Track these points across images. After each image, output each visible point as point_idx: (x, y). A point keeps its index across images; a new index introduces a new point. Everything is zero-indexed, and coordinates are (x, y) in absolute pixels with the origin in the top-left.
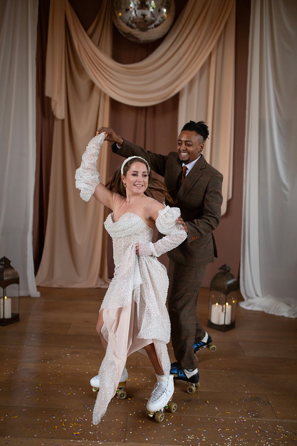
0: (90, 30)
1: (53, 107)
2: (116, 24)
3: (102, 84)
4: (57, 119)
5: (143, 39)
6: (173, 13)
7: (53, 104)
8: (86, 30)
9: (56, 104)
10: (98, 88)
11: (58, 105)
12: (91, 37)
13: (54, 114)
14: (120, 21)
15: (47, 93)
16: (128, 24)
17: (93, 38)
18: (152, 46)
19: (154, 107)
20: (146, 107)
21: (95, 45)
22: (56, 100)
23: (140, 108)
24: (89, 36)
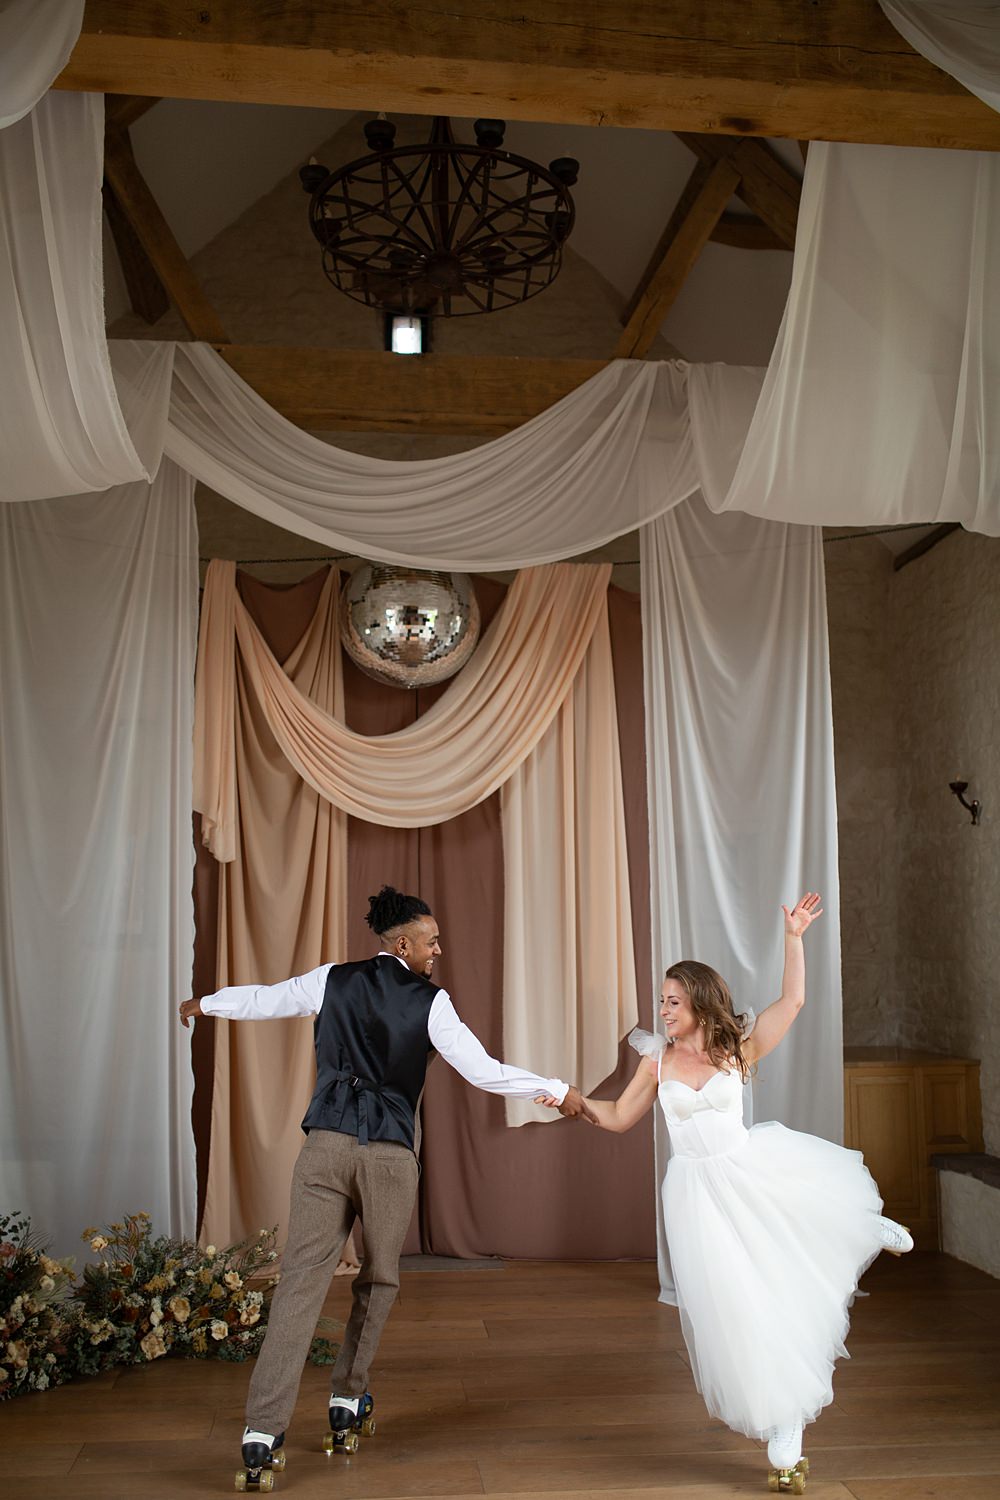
0: (292, 663)
1: (206, 836)
2: (351, 652)
3: (318, 779)
5: (411, 682)
6: (475, 625)
7: (207, 828)
8: (282, 664)
9: (212, 830)
10: (311, 789)
11: (219, 831)
12: (293, 677)
13: (211, 851)
14: (362, 646)
16: (377, 652)
17: (299, 679)
18: (428, 696)
19: (436, 829)
20: (419, 829)
21: (304, 696)
22: (214, 819)
23: (407, 831)
24: (288, 675)
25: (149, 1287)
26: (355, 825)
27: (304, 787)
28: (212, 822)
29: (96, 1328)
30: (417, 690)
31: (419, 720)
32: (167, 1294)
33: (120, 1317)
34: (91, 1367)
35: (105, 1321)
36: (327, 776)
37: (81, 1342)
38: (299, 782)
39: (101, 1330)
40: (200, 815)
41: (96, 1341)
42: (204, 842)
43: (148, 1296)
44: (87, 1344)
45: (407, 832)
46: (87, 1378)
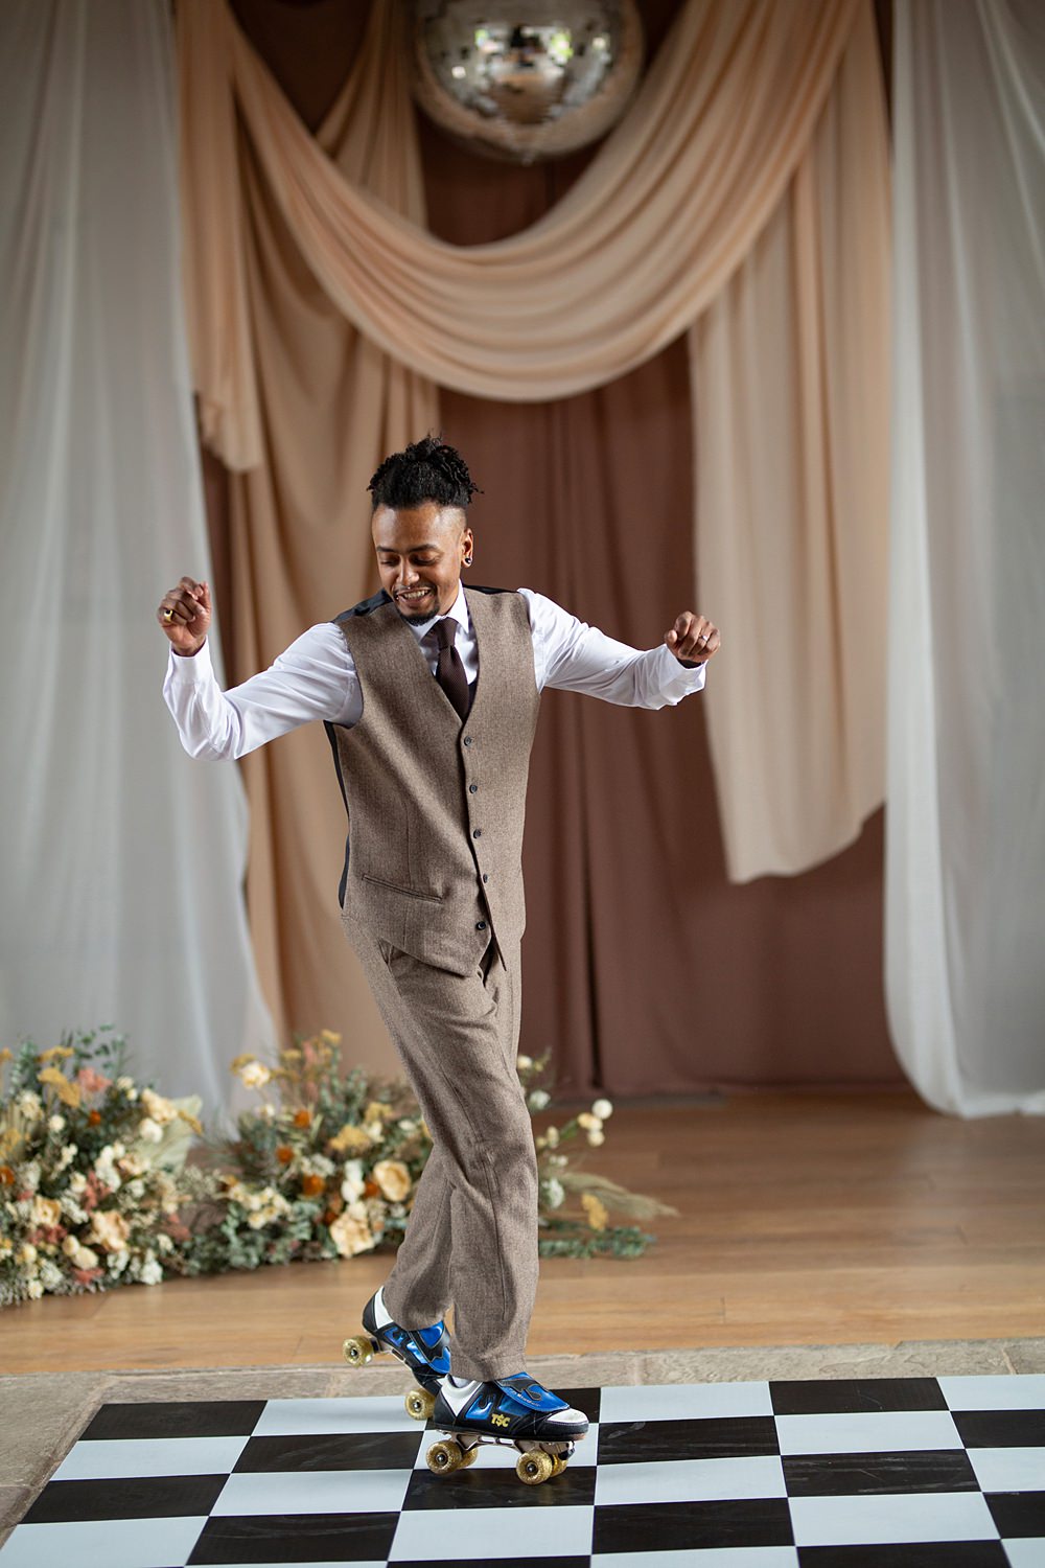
0: (330, 130)
10: (374, 346)
16: (470, 105)
24: (325, 151)
25: (338, 1144)
29: (255, 1202)
32: (371, 1157)
33: (295, 1189)
34: (248, 1256)
35: (269, 1192)
37: (234, 1223)
38: (354, 337)
39: (264, 1205)
41: (257, 1222)
43: (338, 1159)
44: (243, 1228)
46: (242, 1271)
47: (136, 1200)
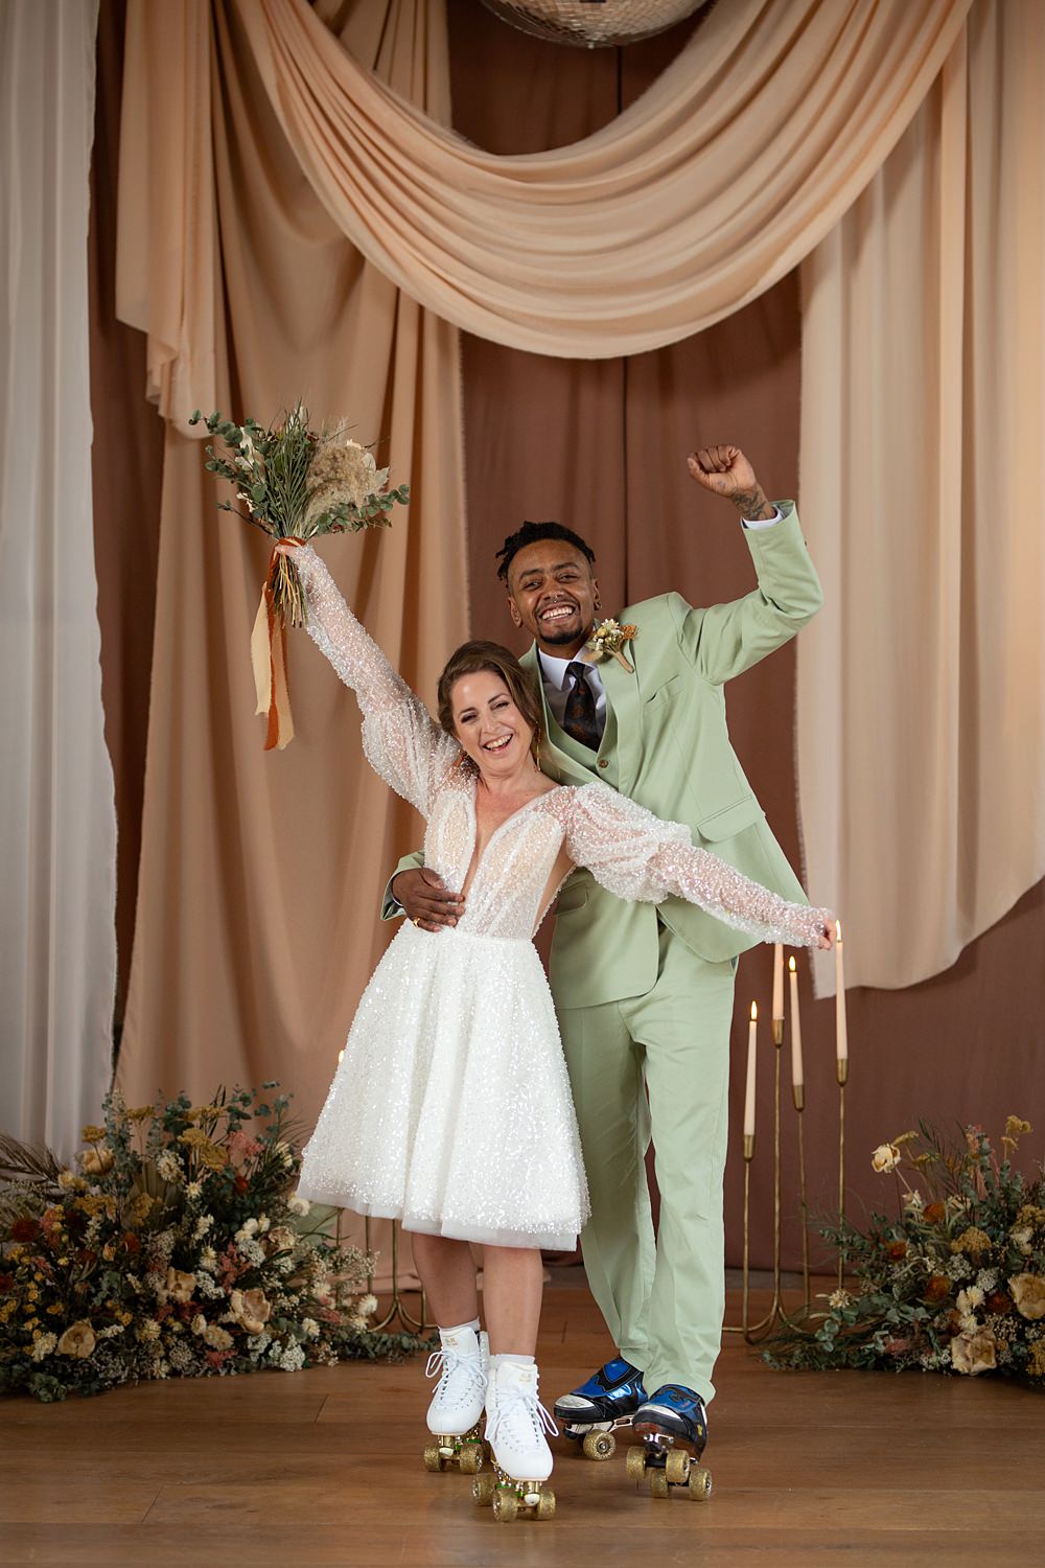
1: (156, 379)
3: (395, 255)
4: (179, 437)
5: (598, 36)
7: (157, 362)
9: (173, 363)
10: (381, 277)
11: (183, 370)
12: (337, 27)
13: (162, 412)
15: (129, 309)
17: (351, 30)
19: (664, 357)
20: (625, 359)
21: (361, 68)
22: (173, 344)
23: (600, 365)
24: (327, 22)
26: (479, 357)
27: (366, 278)
28: (167, 349)
30: (619, 49)
31: (626, 115)
36: (415, 246)
38: (355, 262)
40: (142, 337)
42: (149, 393)
45: (598, 368)
47: (282, 1279)
